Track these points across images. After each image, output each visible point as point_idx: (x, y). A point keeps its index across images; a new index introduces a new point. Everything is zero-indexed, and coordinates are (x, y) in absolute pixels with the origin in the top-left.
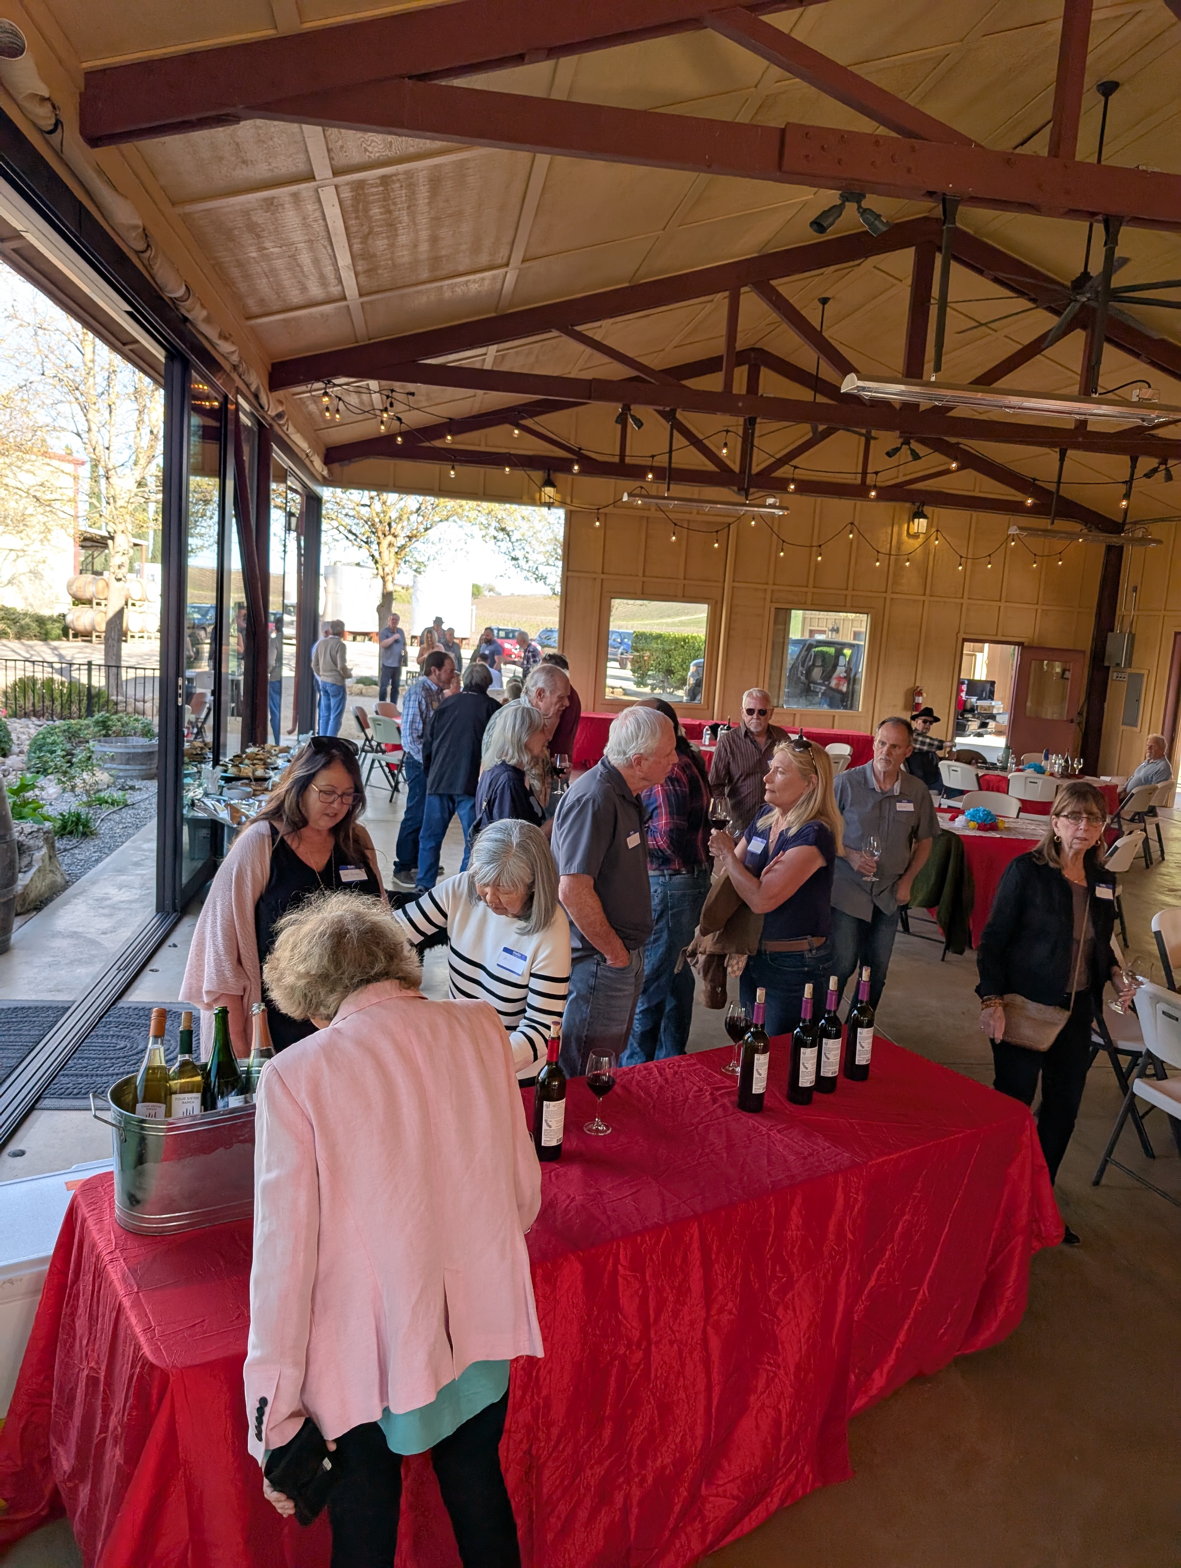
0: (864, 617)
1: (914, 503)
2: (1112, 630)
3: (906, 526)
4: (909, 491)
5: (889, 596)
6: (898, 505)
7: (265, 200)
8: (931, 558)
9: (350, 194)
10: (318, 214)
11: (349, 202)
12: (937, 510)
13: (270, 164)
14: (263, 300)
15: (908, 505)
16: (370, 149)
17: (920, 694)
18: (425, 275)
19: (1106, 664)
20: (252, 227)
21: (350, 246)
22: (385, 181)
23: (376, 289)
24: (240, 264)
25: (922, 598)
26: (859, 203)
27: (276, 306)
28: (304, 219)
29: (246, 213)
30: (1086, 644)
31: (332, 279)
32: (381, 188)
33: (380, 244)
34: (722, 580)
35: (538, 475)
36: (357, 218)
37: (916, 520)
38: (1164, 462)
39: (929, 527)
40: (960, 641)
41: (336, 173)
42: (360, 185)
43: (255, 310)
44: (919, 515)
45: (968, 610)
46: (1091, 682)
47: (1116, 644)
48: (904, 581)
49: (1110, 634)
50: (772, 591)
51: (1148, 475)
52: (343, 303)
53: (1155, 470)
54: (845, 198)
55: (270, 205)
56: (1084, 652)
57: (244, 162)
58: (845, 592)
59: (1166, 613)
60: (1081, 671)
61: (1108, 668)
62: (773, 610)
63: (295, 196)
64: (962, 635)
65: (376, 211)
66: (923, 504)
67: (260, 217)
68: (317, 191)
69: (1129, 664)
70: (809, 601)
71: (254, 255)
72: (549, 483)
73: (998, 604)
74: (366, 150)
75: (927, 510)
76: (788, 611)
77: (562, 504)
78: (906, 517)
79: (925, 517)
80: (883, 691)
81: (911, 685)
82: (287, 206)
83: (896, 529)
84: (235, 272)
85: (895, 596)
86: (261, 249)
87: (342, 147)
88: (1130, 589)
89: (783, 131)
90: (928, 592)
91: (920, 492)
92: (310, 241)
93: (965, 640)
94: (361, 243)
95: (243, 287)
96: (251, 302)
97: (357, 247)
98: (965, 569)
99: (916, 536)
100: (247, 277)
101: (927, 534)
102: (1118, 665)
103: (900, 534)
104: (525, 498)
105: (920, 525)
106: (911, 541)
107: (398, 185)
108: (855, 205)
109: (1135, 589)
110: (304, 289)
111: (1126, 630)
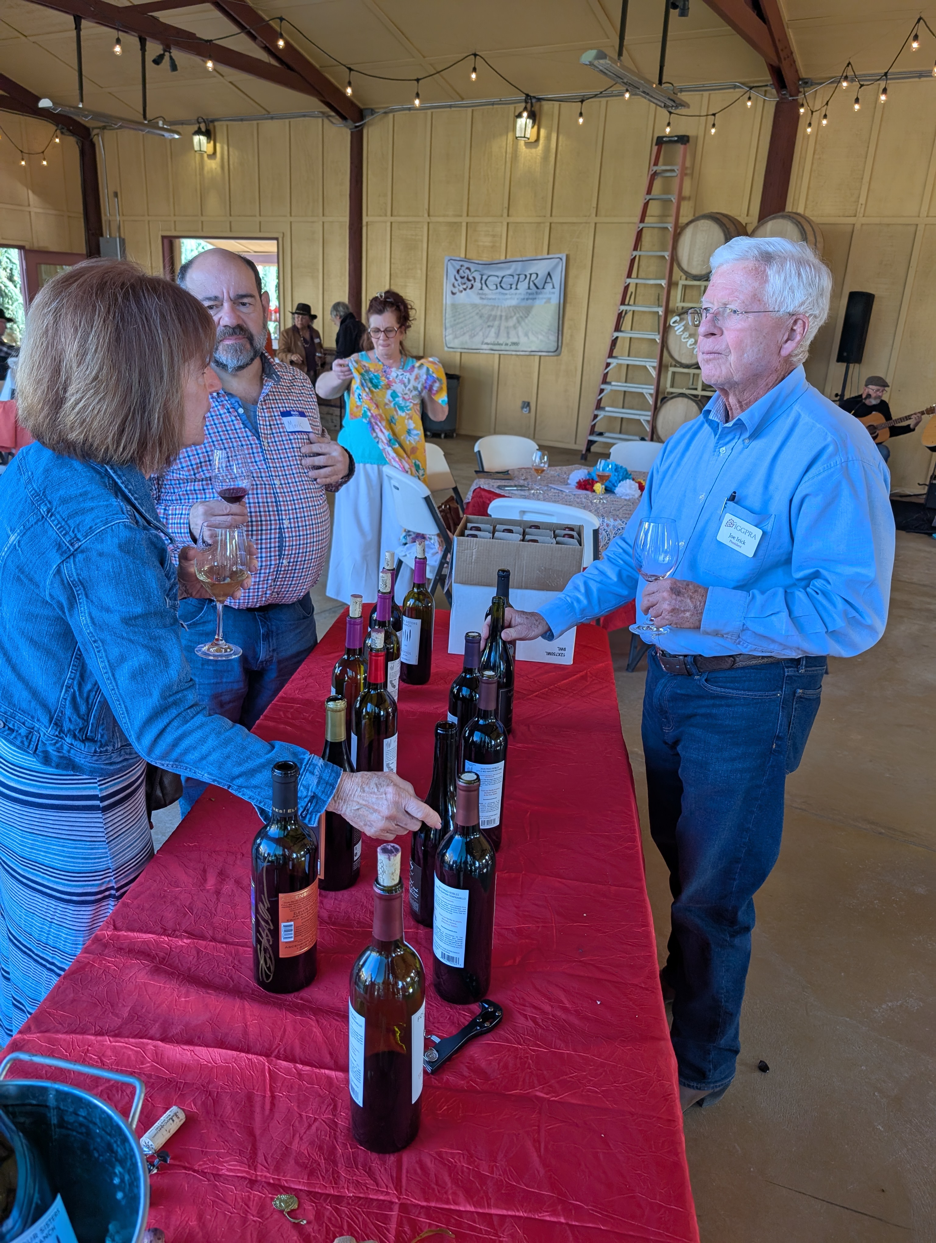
2: (102, 235)
30: (81, 247)
38: (167, 49)
47: (108, 248)
49: (101, 239)
51: (156, 62)
53: (161, 57)
56: (80, 255)
59: (150, 218)
88: (111, 194)
109: (116, 195)
111: (115, 234)
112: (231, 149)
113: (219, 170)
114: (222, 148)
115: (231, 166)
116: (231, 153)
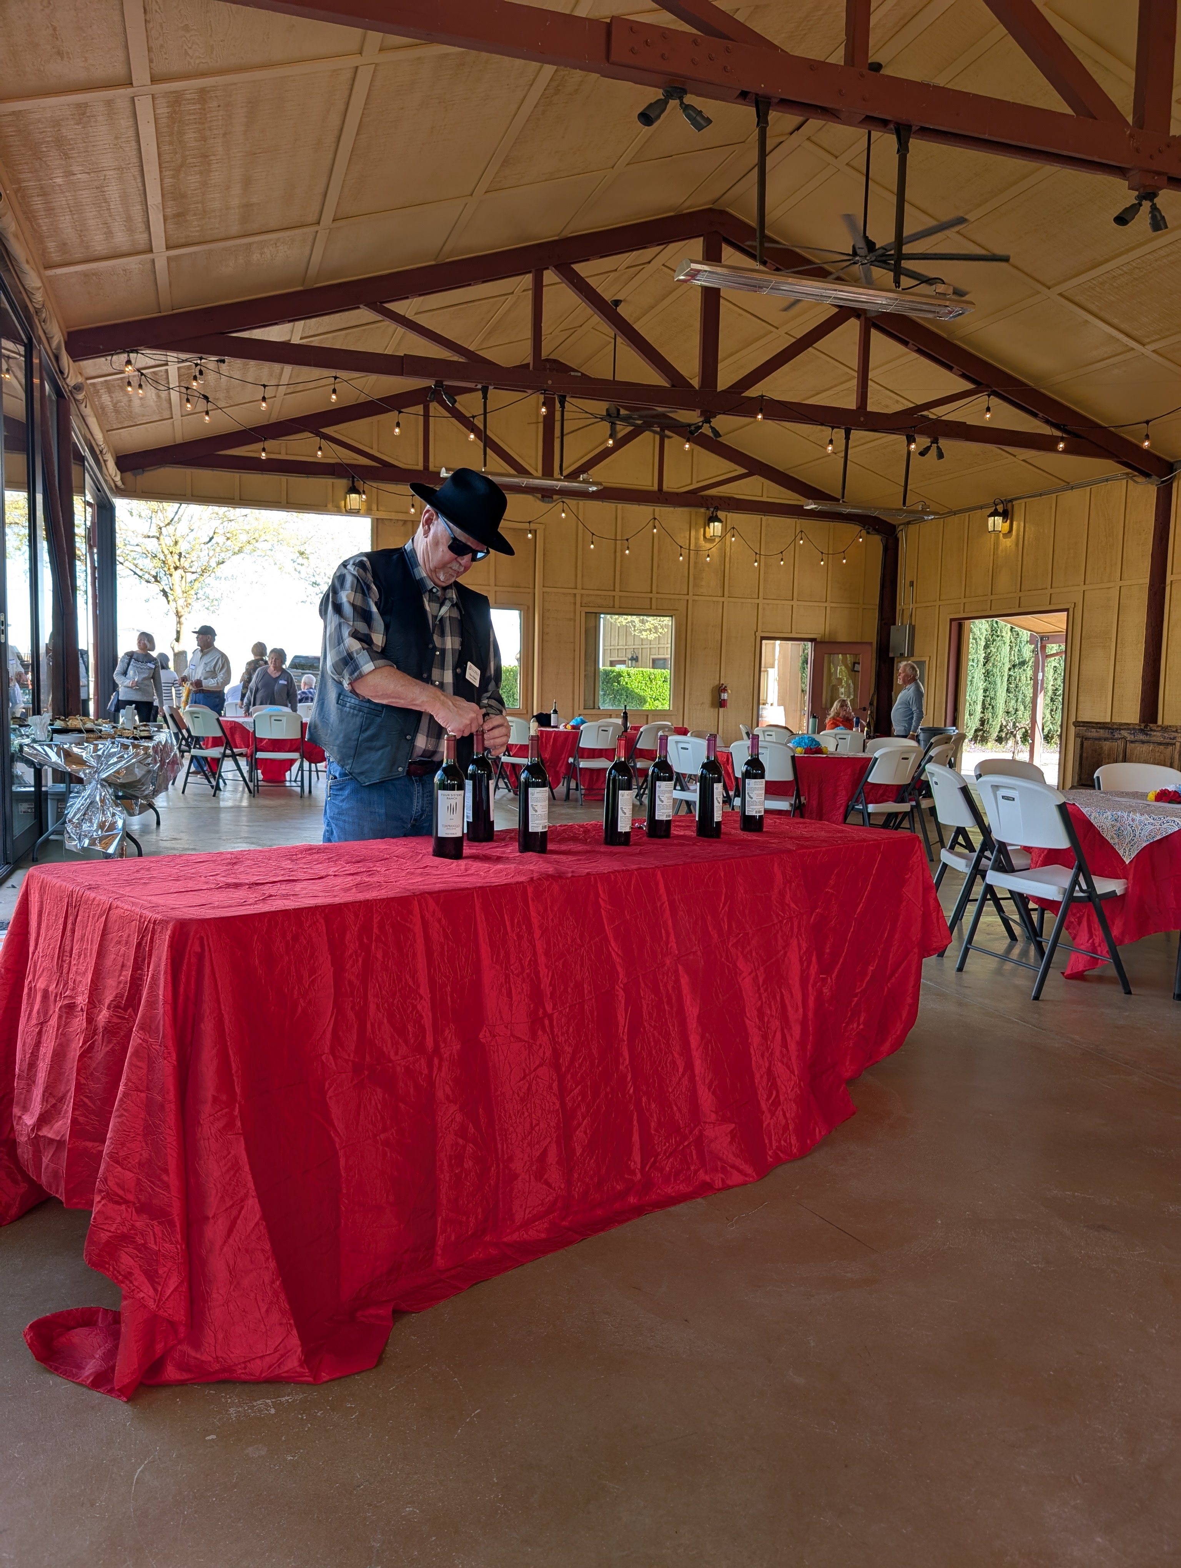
0: (667, 621)
1: (708, 509)
2: (894, 624)
3: (702, 530)
4: (702, 497)
5: (690, 597)
6: (693, 510)
7: (78, 106)
8: (727, 560)
9: (166, 110)
10: (131, 133)
11: (165, 120)
12: (730, 515)
13: (86, 60)
14: (64, 244)
15: (703, 510)
16: (190, 52)
17: (725, 690)
18: (235, 229)
19: (891, 655)
20: (60, 143)
21: (161, 180)
22: (203, 93)
23: (183, 241)
24: (44, 192)
25: (722, 599)
26: (681, 99)
27: (78, 255)
28: (116, 138)
29: (57, 123)
30: (872, 636)
31: (140, 225)
32: (198, 106)
33: (192, 180)
34: (531, 586)
35: (342, 483)
36: (171, 143)
37: (712, 525)
38: (935, 441)
39: (724, 529)
40: (758, 639)
41: (154, 80)
42: (176, 99)
43: (56, 257)
44: (714, 519)
45: (764, 609)
46: (879, 675)
47: (898, 636)
48: (703, 583)
49: (892, 627)
50: (582, 595)
51: (922, 454)
52: (149, 256)
53: (928, 449)
54: (669, 95)
55: (82, 112)
56: (871, 644)
57: (60, 53)
58: (650, 595)
59: (941, 603)
60: (869, 662)
61: (893, 659)
62: (583, 614)
63: (109, 103)
64: (760, 634)
65: (190, 136)
66: (717, 509)
67: (70, 131)
68: (133, 100)
69: (911, 653)
70: (617, 604)
71: (59, 181)
72: (354, 490)
73: (791, 603)
74: (186, 53)
75: (721, 514)
76: (597, 615)
77: (368, 512)
78: (701, 521)
79: (719, 521)
80: (691, 689)
81: (717, 683)
82: (100, 118)
83: (693, 533)
84: (37, 203)
85: (696, 598)
86: (69, 174)
87: (162, 46)
88: (908, 583)
89: (609, 26)
90: (726, 593)
91: (712, 497)
92: (119, 169)
93: (763, 638)
94: (173, 177)
95: (44, 223)
96: (51, 245)
97: (168, 181)
98: (759, 565)
99: (711, 540)
100: (50, 210)
101: (722, 537)
102: (902, 655)
103: (697, 539)
104: (330, 506)
105: (716, 528)
106: (708, 545)
107: (215, 104)
108: (678, 101)
109: (912, 584)
110: (109, 234)
111: (907, 622)
112: (1027, 525)
113: (1013, 547)
114: (1019, 526)
115: (1026, 542)
116: (1027, 529)
